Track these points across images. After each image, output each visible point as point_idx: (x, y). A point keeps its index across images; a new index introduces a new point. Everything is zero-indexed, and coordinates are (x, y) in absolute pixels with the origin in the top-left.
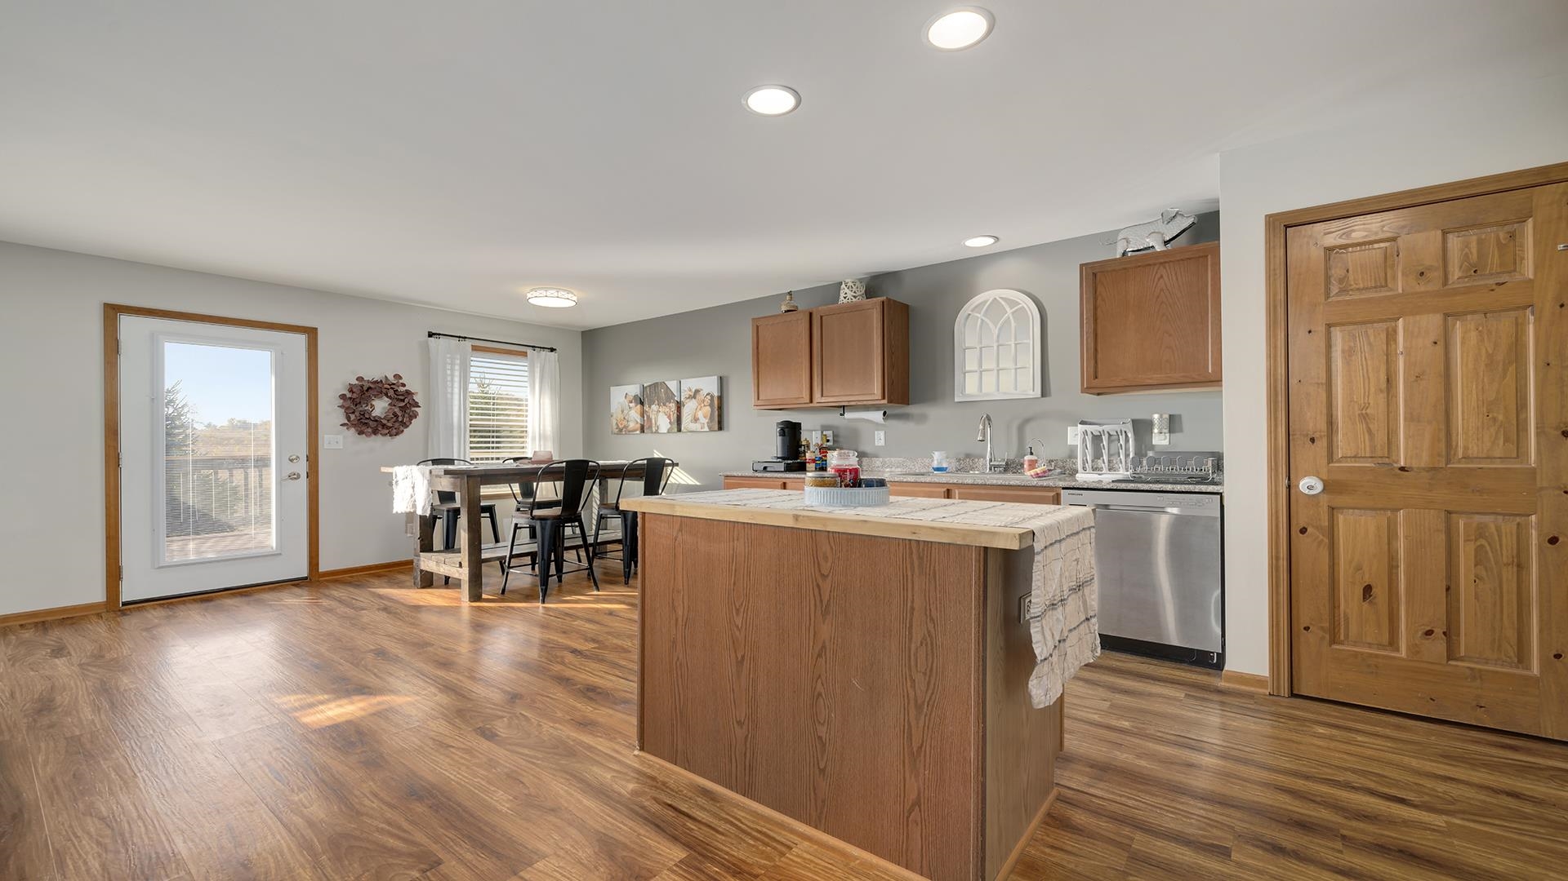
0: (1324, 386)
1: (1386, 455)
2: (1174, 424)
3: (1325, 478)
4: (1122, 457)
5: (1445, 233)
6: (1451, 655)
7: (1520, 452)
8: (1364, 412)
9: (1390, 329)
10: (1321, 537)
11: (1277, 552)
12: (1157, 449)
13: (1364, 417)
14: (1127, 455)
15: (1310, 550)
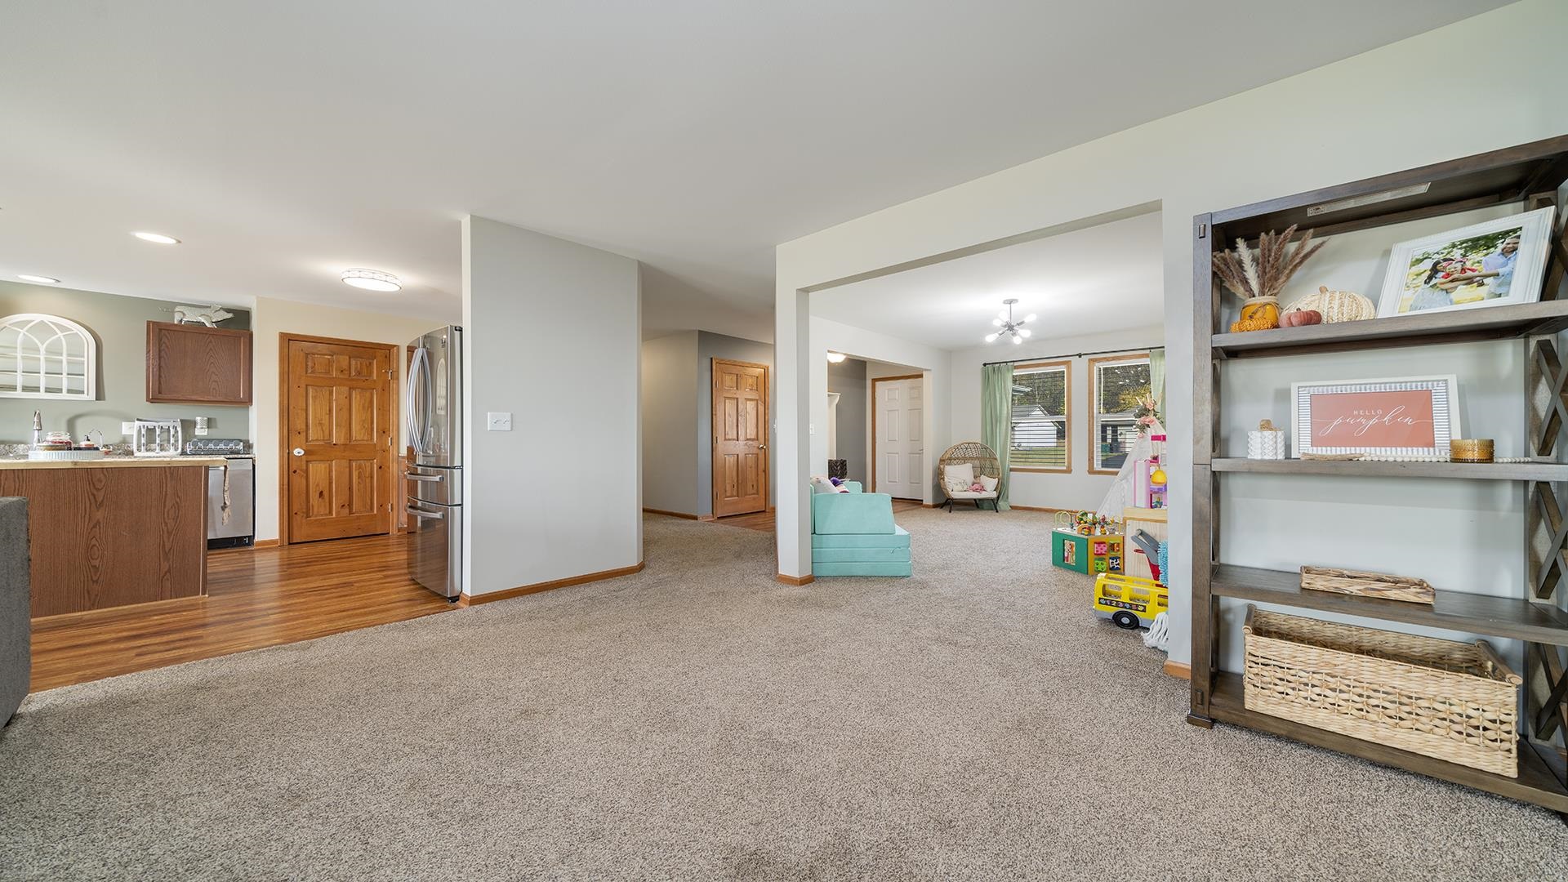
0: (305, 411)
1: (329, 439)
2: (210, 423)
3: (304, 449)
4: (173, 442)
5: (350, 358)
6: (351, 512)
7: (372, 439)
9: (331, 390)
10: (302, 476)
11: (283, 482)
12: (200, 437)
13: (320, 424)
15: (299, 483)
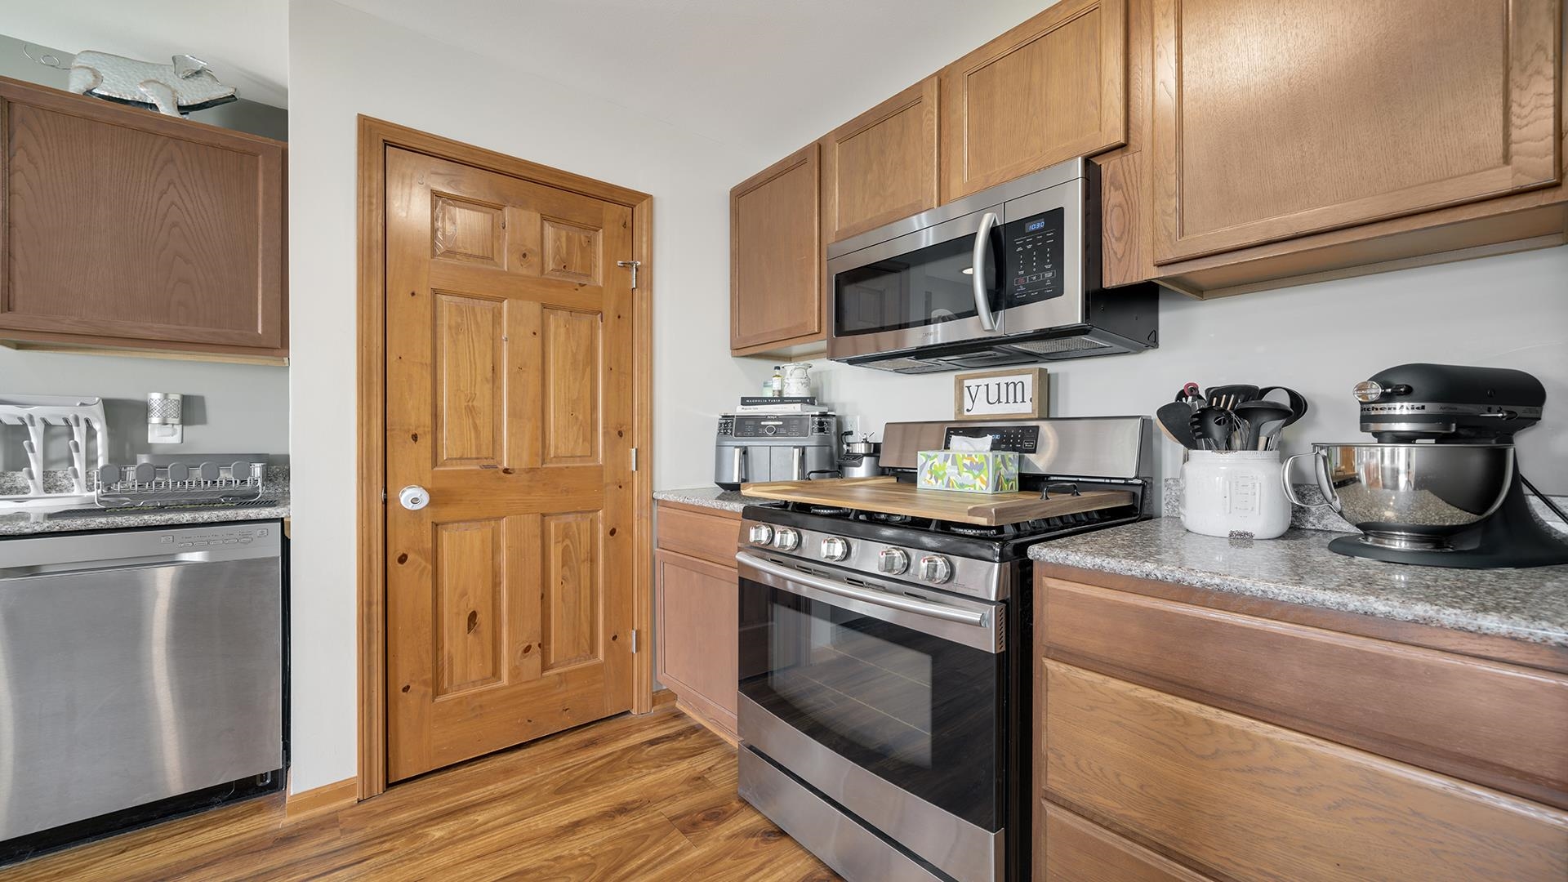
0: (429, 369)
1: (491, 456)
2: (189, 411)
3: (429, 486)
4: (79, 465)
5: (542, 219)
6: (544, 665)
7: (593, 453)
8: (470, 404)
9: (496, 310)
10: (424, 563)
11: (370, 595)
12: (157, 451)
13: (471, 410)
14: (91, 462)
15: (410, 582)
